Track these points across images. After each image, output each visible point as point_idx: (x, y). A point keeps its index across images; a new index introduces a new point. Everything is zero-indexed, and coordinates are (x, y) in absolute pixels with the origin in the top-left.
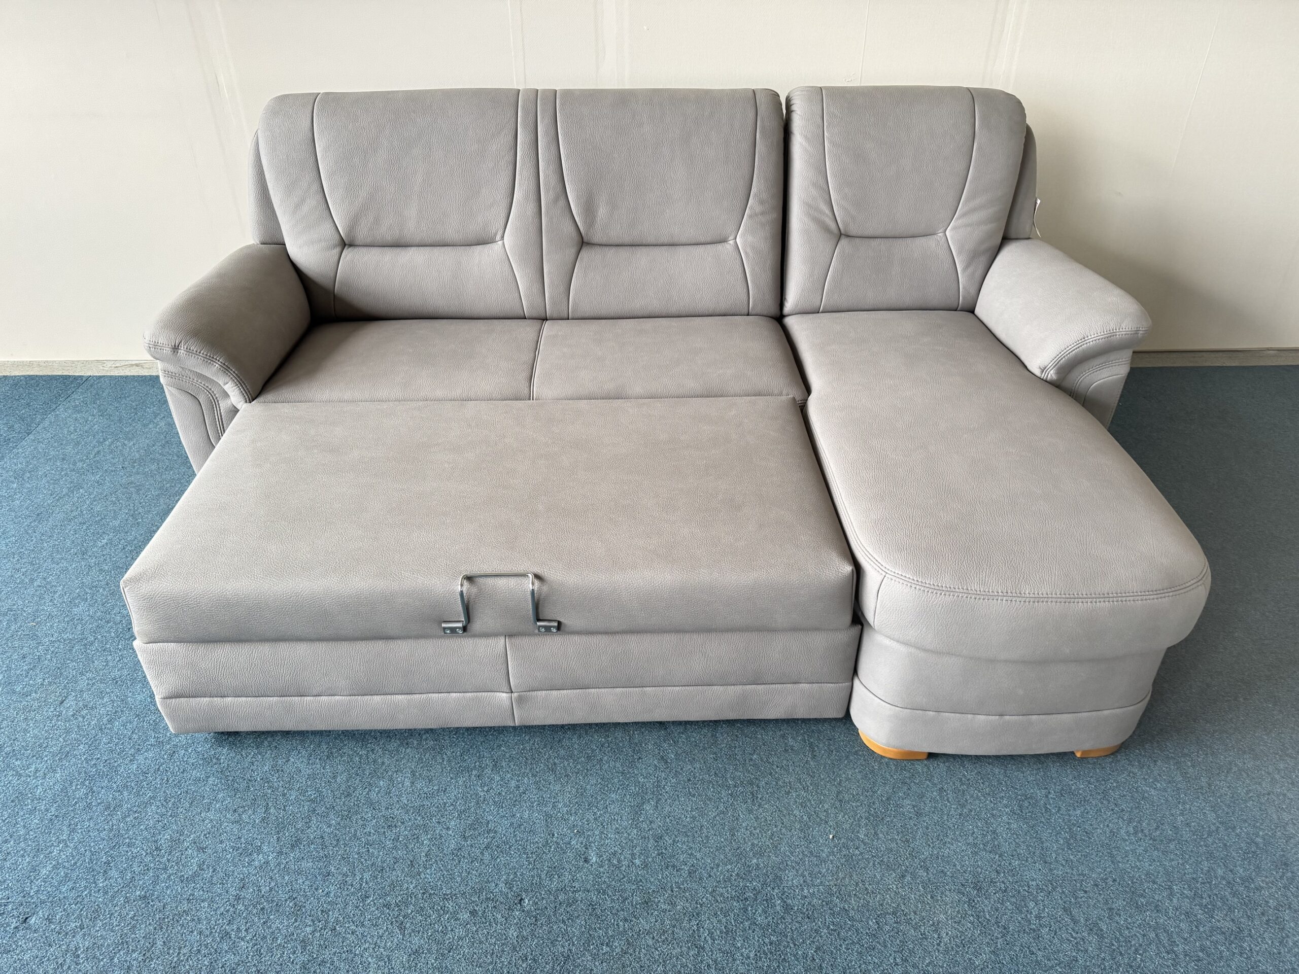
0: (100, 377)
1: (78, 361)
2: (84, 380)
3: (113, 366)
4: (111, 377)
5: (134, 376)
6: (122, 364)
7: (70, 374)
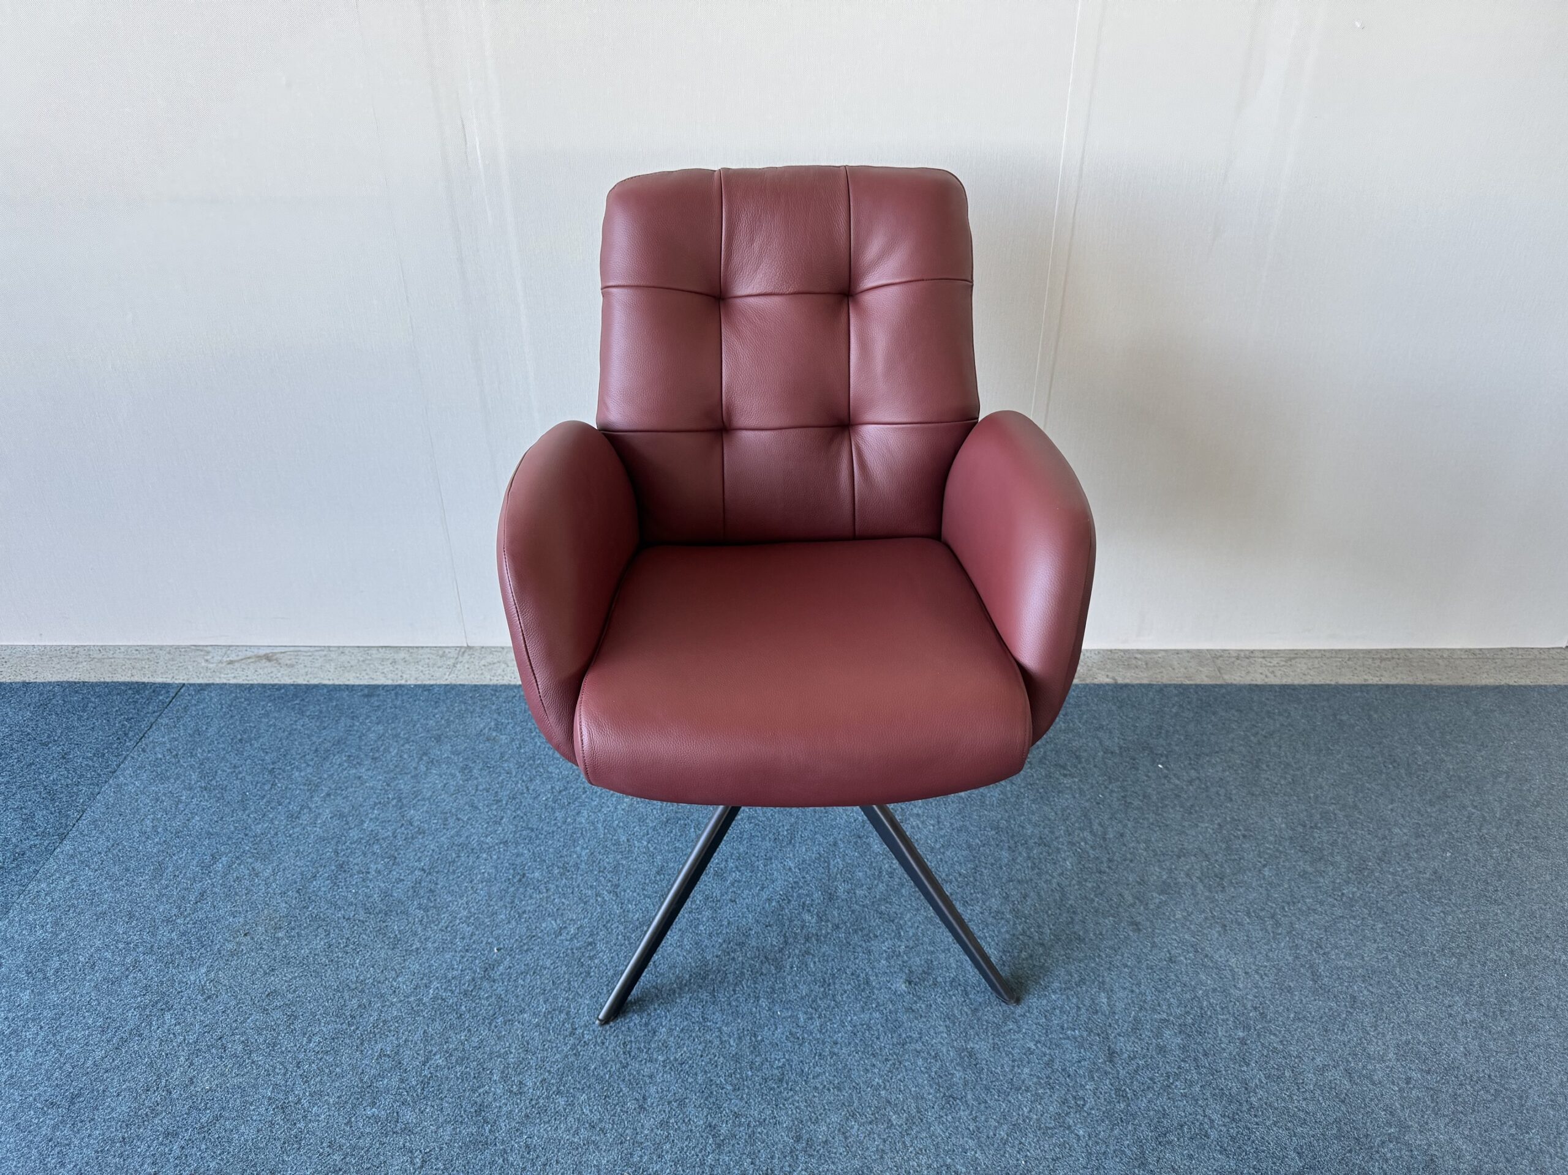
0: (202, 688)
1: (161, 648)
2: (172, 695)
3: (225, 659)
4: (222, 686)
5: (264, 686)
6: (242, 655)
7: (146, 680)
